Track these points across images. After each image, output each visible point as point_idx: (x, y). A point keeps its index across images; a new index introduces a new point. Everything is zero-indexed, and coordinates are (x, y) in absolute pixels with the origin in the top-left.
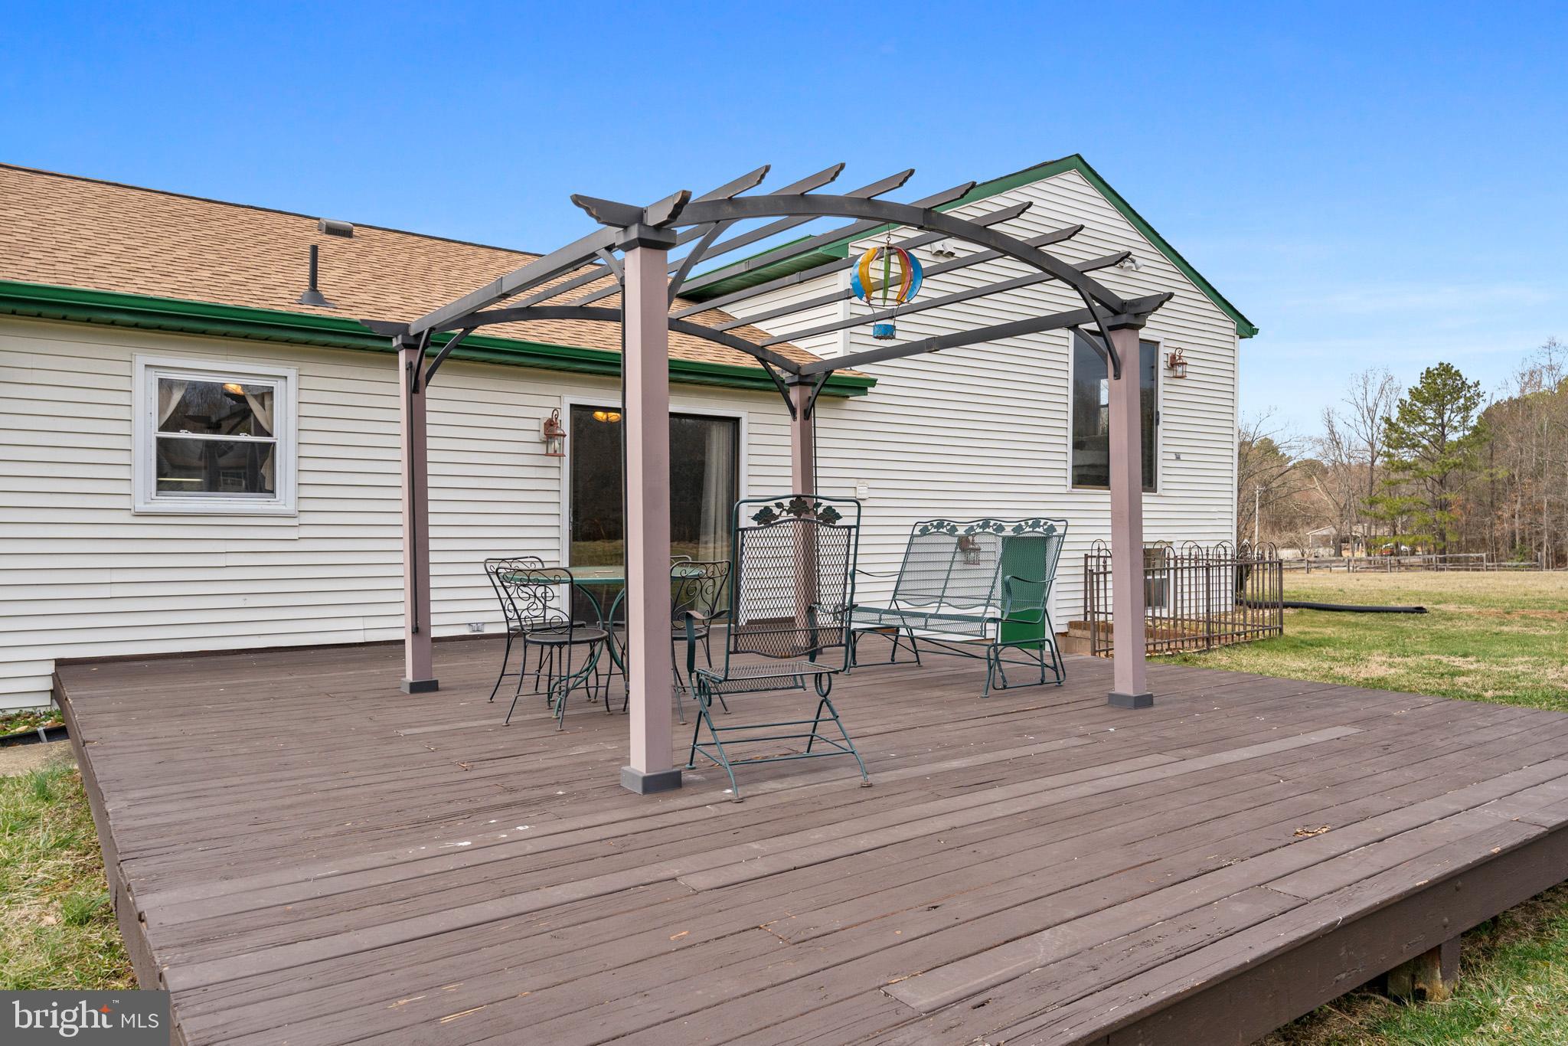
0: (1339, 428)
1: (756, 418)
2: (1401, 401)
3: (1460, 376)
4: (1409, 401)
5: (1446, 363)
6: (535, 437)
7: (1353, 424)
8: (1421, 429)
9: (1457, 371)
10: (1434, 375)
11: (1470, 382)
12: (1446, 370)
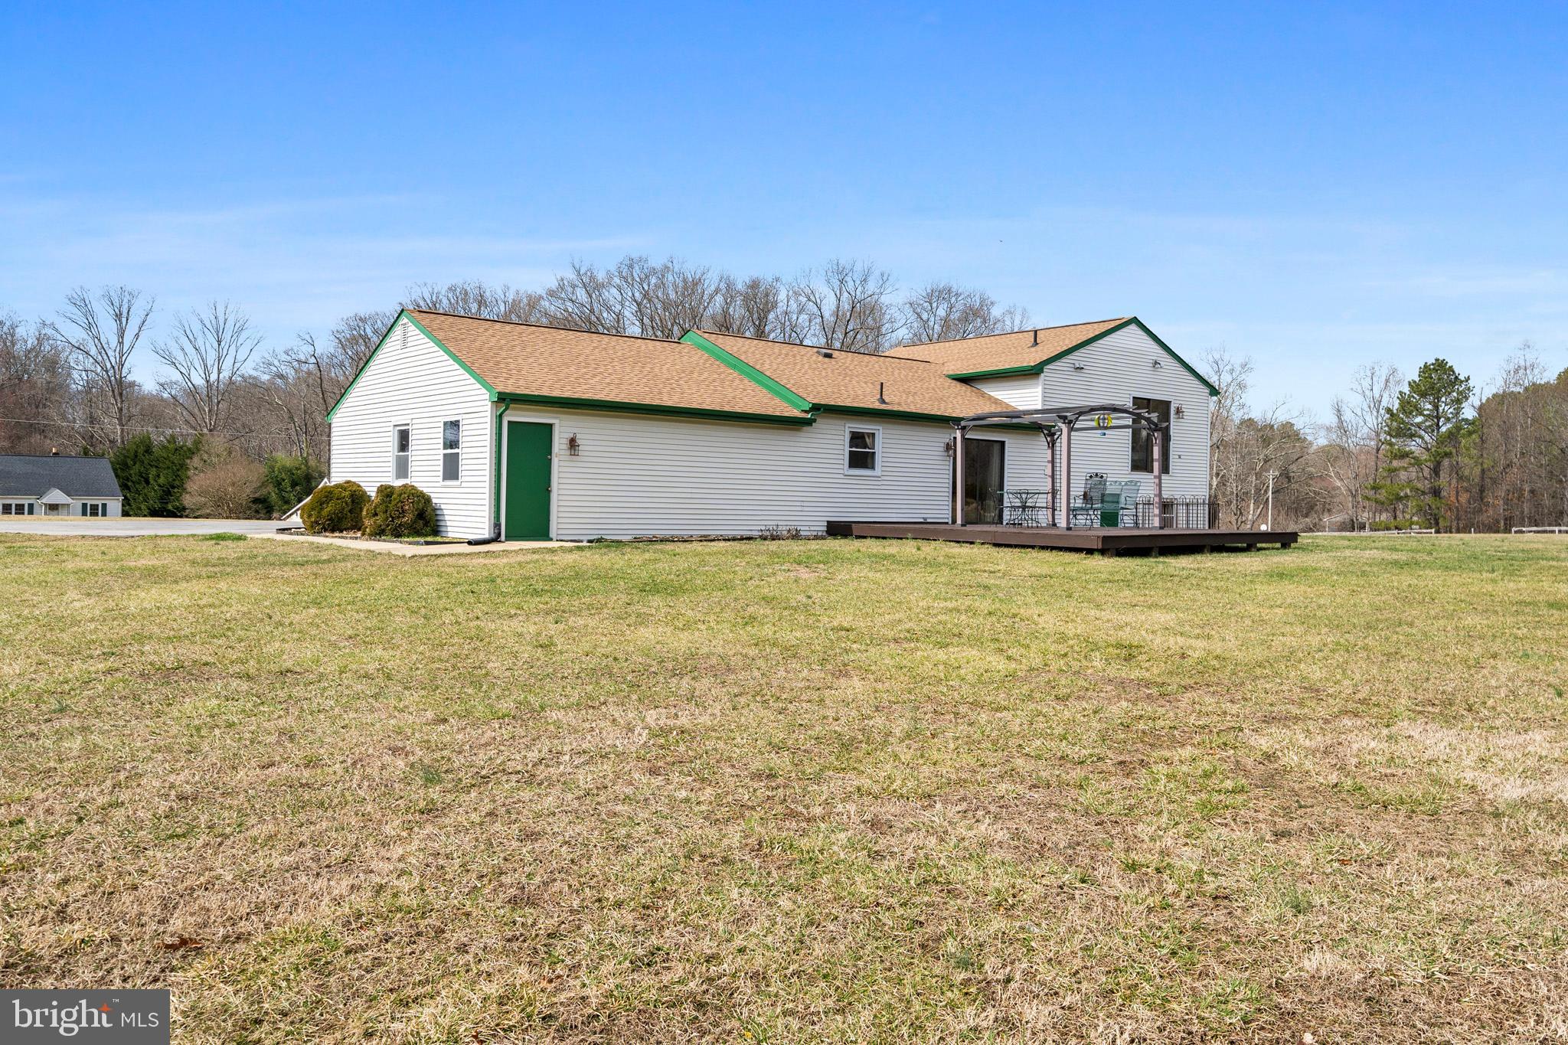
0: (1348, 416)
1: (1011, 441)
2: (1401, 393)
3: (1453, 372)
4: (1408, 393)
5: (1441, 359)
6: (942, 449)
7: (1360, 414)
8: (1419, 419)
9: (1451, 367)
10: (1430, 369)
11: (1462, 377)
12: (1441, 365)
